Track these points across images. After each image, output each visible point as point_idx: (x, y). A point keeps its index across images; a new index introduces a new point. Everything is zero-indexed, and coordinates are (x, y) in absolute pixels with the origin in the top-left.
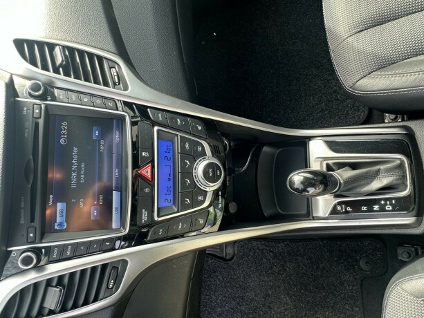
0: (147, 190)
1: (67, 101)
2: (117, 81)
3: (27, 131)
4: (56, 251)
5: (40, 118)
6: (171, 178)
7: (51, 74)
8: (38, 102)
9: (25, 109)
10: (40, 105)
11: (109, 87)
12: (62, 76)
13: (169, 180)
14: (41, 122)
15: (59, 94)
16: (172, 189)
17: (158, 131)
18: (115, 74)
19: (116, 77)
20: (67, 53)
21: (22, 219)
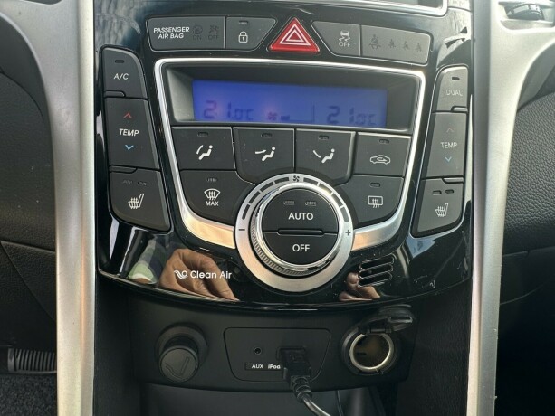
0: (243, 37)
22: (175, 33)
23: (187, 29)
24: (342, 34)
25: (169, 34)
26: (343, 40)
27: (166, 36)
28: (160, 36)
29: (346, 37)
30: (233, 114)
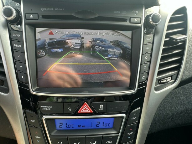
0: (69, 109)
1: (145, 43)
2: (162, 82)
3: (119, 12)
4: (18, 35)
5: (130, 23)
6: (81, 128)
7: (165, 32)
8: (143, 21)
9: (137, 12)
10: (140, 23)
11: (157, 76)
12: (164, 39)
13: (79, 126)
14: (127, 23)
15: (149, 37)
16: (71, 128)
17: (122, 117)
18: (168, 80)
19: (165, 81)
20: (180, 44)
21: (45, 9)
22: (47, 108)
23: (51, 107)
24: (101, 106)
25: (46, 108)
26: (101, 108)
27: (45, 109)
28: (43, 109)
29: (102, 107)
30: (67, 127)
